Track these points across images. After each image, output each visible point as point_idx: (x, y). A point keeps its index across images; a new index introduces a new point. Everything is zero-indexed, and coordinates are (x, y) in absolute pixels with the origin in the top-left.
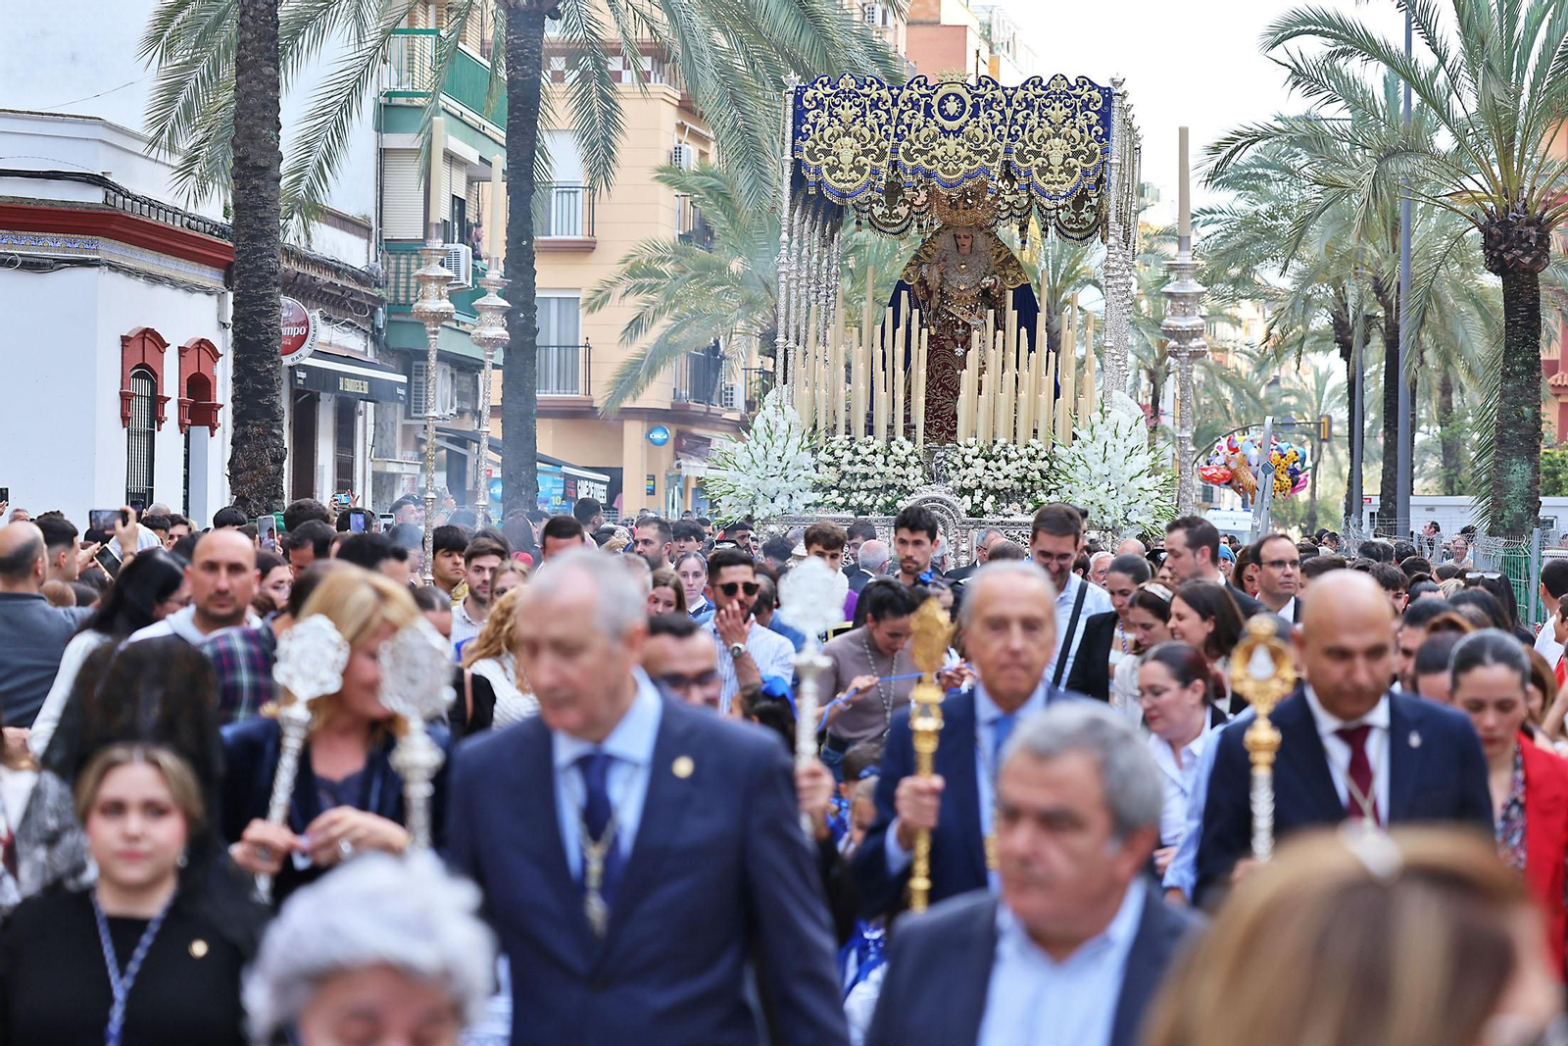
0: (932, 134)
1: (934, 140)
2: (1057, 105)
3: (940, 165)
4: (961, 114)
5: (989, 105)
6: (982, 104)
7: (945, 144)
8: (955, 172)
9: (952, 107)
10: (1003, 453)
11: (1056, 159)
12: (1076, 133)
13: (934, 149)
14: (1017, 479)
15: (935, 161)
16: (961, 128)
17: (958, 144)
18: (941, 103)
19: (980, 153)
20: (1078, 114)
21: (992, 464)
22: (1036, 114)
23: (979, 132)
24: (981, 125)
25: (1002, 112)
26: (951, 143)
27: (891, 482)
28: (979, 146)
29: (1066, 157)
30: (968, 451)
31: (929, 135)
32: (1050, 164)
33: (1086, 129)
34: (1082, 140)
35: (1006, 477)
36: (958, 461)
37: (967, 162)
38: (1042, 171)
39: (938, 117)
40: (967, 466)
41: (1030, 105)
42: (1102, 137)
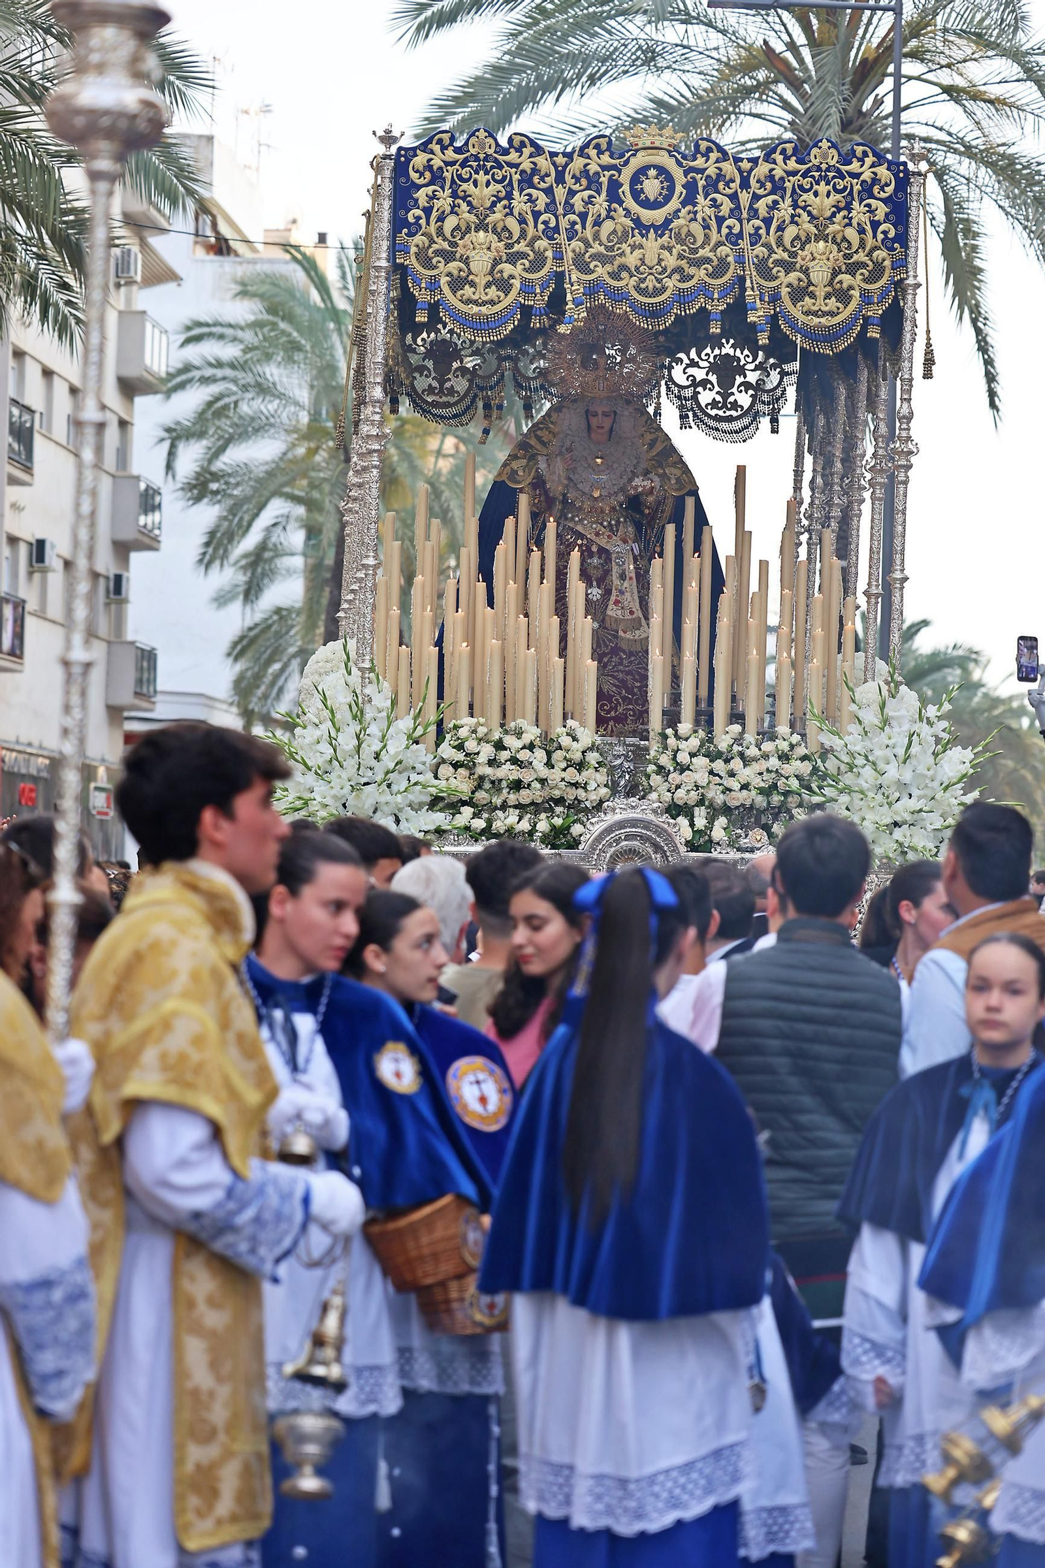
0: (619, 229)
1: (624, 238)
2: (822, 188)
3: (633, 281)
4: (668, 199)
5: (712, 185)
6: (701, 183)
7: (641, 247)
8: (658, 292)
9: (652, 187)
10: (736, 748)
11: (820, 275)
12: (851, 234)
13: (623, 254)
14: (762, 791)
15: (624, 274)
16: (668, 221)
17: (663, 247)
18: (635, 179)
19: (698, 263)
20: (855, 204)
21: (719, 765)
22: (788, 201)
23: (696, 228)
24: (699, 216)
25: (734, 197)
26: (652, 245)
27: (557, 793)
28: (695, 251)
29: (835, 273)
30: (683, 745)
31: (614, 232)
32: (810, 283)
33: (868, 228)
34: (862, 244)
35: (745, 787)
36: (664, 760)
37: (676, 276)
38: (799, 293)
39: (630, 202)
40: (683, 769)
41: (778, 187)
42: (894, 240)
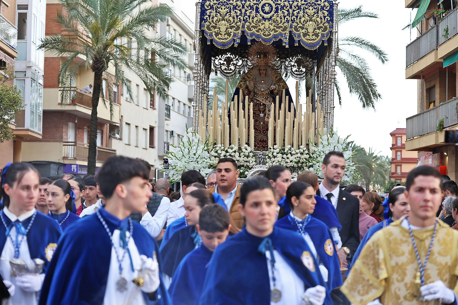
0: (259, 20)
1: (260, 22)
2: (311, 8)
3: (262, 33)
4: (271, 11)
5: (282, 8)
6: (280, 7)
7: (264, 24)
8: (268, 35)
9: (267, 9)
10: (289, 151)
11: (311, 30)
12: (319, 19)
13: (259, 26)
14: (296, 162)
15: (260, 31)
16: (271, 17)
17: (270, 24)
18: (263, 7)
19: (279, 27)
20: (319, 12)
21: (285, 156)
22: (302, 11)
23: (278, 19)
24: (279, 16)
25: (288, 11)
26: (267, 23)
27: (242, 164)
28: (278, 25)
29: (315, 29)
30: (275, 151)
31: (257, 20)
32: (308, 32)
33: (323, 18)
34: (321, 22)
35: (291, 161)
36: (270, 155)
37: (273, 31)
38: (305, 35)
39: (261, 13)
40: (275, 157)
41: (299, 8)
42: (330, 21)
